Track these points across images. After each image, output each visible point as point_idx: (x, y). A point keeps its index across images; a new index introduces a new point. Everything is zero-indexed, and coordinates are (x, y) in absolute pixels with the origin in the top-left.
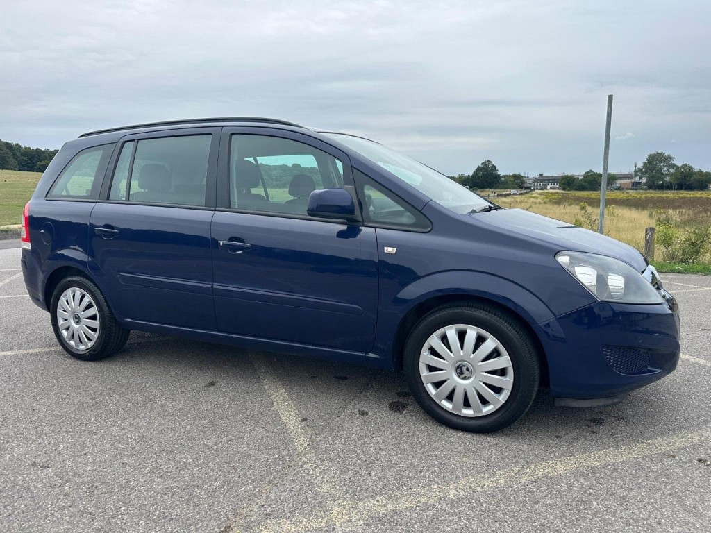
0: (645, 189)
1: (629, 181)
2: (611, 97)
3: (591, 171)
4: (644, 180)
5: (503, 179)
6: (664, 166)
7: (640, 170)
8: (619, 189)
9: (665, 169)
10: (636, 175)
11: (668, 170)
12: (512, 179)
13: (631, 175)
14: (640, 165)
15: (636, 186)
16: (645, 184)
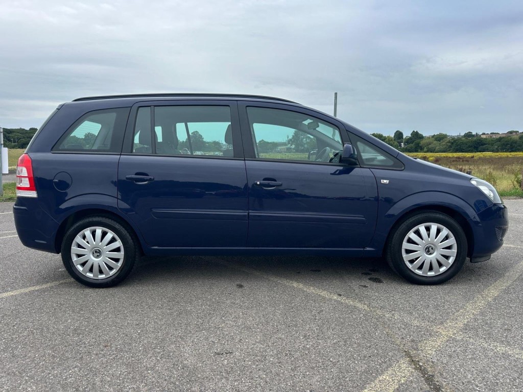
0: (294, 152)
1: (284, 147)
2: (336, 94)
3: (263, 140)
4: (293, 146)
5: (207, 145)
6: (304, 138)
7: (291, 140)
8: (279, 152)
9: (305, 140)
10: (289, 143)
11: (306, 140)
12: (213, 145)
13: (286, 143)
14: (290, 137)
15: (289, 150)
16: (294, 149)
